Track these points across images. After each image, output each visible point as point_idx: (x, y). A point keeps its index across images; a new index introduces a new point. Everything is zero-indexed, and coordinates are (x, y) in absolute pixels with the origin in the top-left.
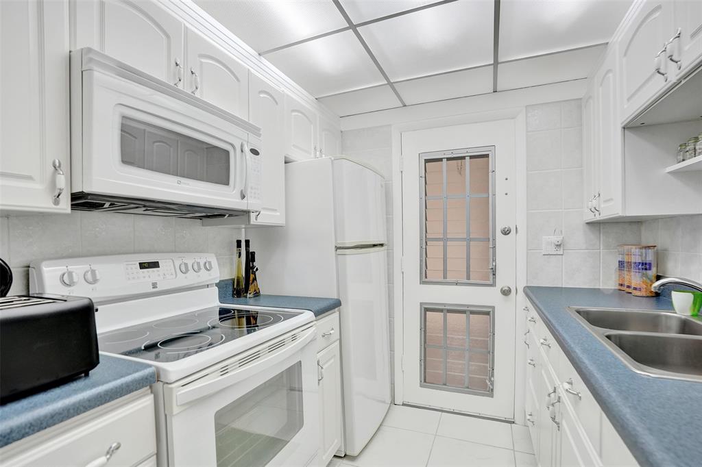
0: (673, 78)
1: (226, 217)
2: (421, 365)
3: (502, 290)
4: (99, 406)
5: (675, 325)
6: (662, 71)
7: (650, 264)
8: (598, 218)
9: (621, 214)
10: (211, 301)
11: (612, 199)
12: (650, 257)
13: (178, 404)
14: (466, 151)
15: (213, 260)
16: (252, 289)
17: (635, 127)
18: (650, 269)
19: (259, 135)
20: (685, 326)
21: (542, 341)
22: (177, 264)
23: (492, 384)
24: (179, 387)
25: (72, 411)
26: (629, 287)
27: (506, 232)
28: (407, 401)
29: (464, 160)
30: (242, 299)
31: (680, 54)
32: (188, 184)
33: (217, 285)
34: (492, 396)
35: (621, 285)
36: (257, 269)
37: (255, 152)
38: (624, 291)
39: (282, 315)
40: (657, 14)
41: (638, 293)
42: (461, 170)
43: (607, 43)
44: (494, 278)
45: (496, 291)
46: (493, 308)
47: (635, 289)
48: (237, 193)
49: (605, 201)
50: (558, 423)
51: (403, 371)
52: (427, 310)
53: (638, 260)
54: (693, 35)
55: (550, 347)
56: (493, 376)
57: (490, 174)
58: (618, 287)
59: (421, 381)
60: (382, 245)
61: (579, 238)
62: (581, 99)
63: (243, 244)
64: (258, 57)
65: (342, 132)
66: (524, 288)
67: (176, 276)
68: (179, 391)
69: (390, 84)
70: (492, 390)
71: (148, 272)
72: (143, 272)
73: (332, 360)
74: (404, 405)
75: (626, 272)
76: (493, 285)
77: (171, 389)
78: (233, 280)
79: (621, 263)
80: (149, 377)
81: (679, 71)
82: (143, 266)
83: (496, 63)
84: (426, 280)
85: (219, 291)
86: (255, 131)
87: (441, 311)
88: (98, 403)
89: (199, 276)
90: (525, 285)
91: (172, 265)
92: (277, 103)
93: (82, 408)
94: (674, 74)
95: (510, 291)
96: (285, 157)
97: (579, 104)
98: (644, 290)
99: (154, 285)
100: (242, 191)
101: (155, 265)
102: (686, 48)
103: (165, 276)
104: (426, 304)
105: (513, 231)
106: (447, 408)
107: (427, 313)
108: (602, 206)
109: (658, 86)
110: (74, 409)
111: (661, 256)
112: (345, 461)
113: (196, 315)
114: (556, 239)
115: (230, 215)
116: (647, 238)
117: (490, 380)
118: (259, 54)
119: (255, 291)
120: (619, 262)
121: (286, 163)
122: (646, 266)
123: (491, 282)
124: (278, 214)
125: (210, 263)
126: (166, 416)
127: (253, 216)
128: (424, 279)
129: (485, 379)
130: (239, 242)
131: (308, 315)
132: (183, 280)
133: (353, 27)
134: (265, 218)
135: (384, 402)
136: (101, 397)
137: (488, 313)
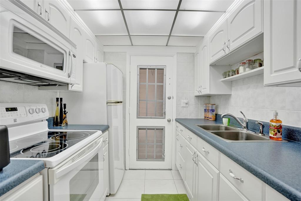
0: (227, 53)
1: (57, 86)
2: (137, 152)
3: (168, 120)
4: (19, 184)
5: (224, 128)
6: (224, 50)
7: (214, 110)
8: (200, 94)
9: (209, 93)
10: (44, 128)
11: (206, 88)
12: (214, 108)
13: (57, 178)
14: (155, 66)
15: (46, 107)
16: (64, 122)
17: (213, 65)
18: (214, 112)
19: (76, 48)
20: (226, 129)
21: (188, 137)
22: (27, 109)
23: (164, 156)
24: (56, 169)
25: (5, 190)
26: (208, 118)
27: (169, 98)
28: (131, 168)
29: (154, 70)
30: (59, 127)
31: (229, 46)
32: (45, 68)
33: (47, 120)
34: (164, 161)
35: (205, 117)
36: (67, 112)
37: (74, 56)
38: (206, 119)
39: (89, 133)
40: (222, 32)
41: (211, 120)
42: (153, 74)
43: (204, 37)
44: (165, 116)
45: (166, 120)
46: (165, 127)
47: (210, 118)
48: (66, 74)
49: (203, 89)
50: (197, 164)
51: (129, 155)
52: (139, 129)
53: (210, 108)
54: (233, 41)
55: (191, 139)
56: (164, 153)
57: (164, 76)
58: (204, 118)
59: (137, 159)
60: (121, 102)
61: (193, 101)
62: (194, 53)
63: (59, 100)
64: (73, 11)
65: (104, 52)
66: (175, 119)
67: (27, 116)
68: (57, 171)
69: (129, 35)
70: (164, 158)
71: (11, 113)
72: (8, 113)
73: (106, 152)
74: (130, 169)
75: (207, 113)
76: (165, 118)
77: (54, 171)
78: (54, 118)
79: (205, 110)
80: (41, 166)
81: (229, 51)
82: (8, 110)
83: (170, 36)
84: (140, 117)
85: (48, 123)
86: (74, 46)
87: (145, 129)
88: (18, 183)
89: (39, 115)
90: (176, 118)
91: (24, 110)
92: (81, 35)
93: (10, 187)
94: (227, 51)
95: (170, 120)
96: (83, 60)
97: (193, 55)
98: (212, 118)
99: (15, 121)
100: (69, 74)
101: (15, 109)
102: (231, 45)
103: (21, 115)
104: (139, 126)
105: (172, 98)
106: (147, 168)
107: (139, 130)
108: (202, 90)
109: (222, 54)
110: (6, 188)
111: (217, 107)
112: (110, 197)
113: (39, 135)
114: (186, 101)
115: (59, 85)
116: (212, 102)
117: (164, 155)
118: (74, 10)
119: (66, 123)
120: (205, 109)
121: (83, 63)
122: (213, 111)
123: (164, 117)
124: (80, 86)
125: (45, 109)
126: (49, 185)
127: (70, 86)
128: (138, 117)
129: (161, 155)
130: (57, 99)
131: (99, 132)
132: (30, 118)
133: (122, 10)
134: (75, 88)
135: (122, 169)
136: (20, 179)
137: (162, 129)
